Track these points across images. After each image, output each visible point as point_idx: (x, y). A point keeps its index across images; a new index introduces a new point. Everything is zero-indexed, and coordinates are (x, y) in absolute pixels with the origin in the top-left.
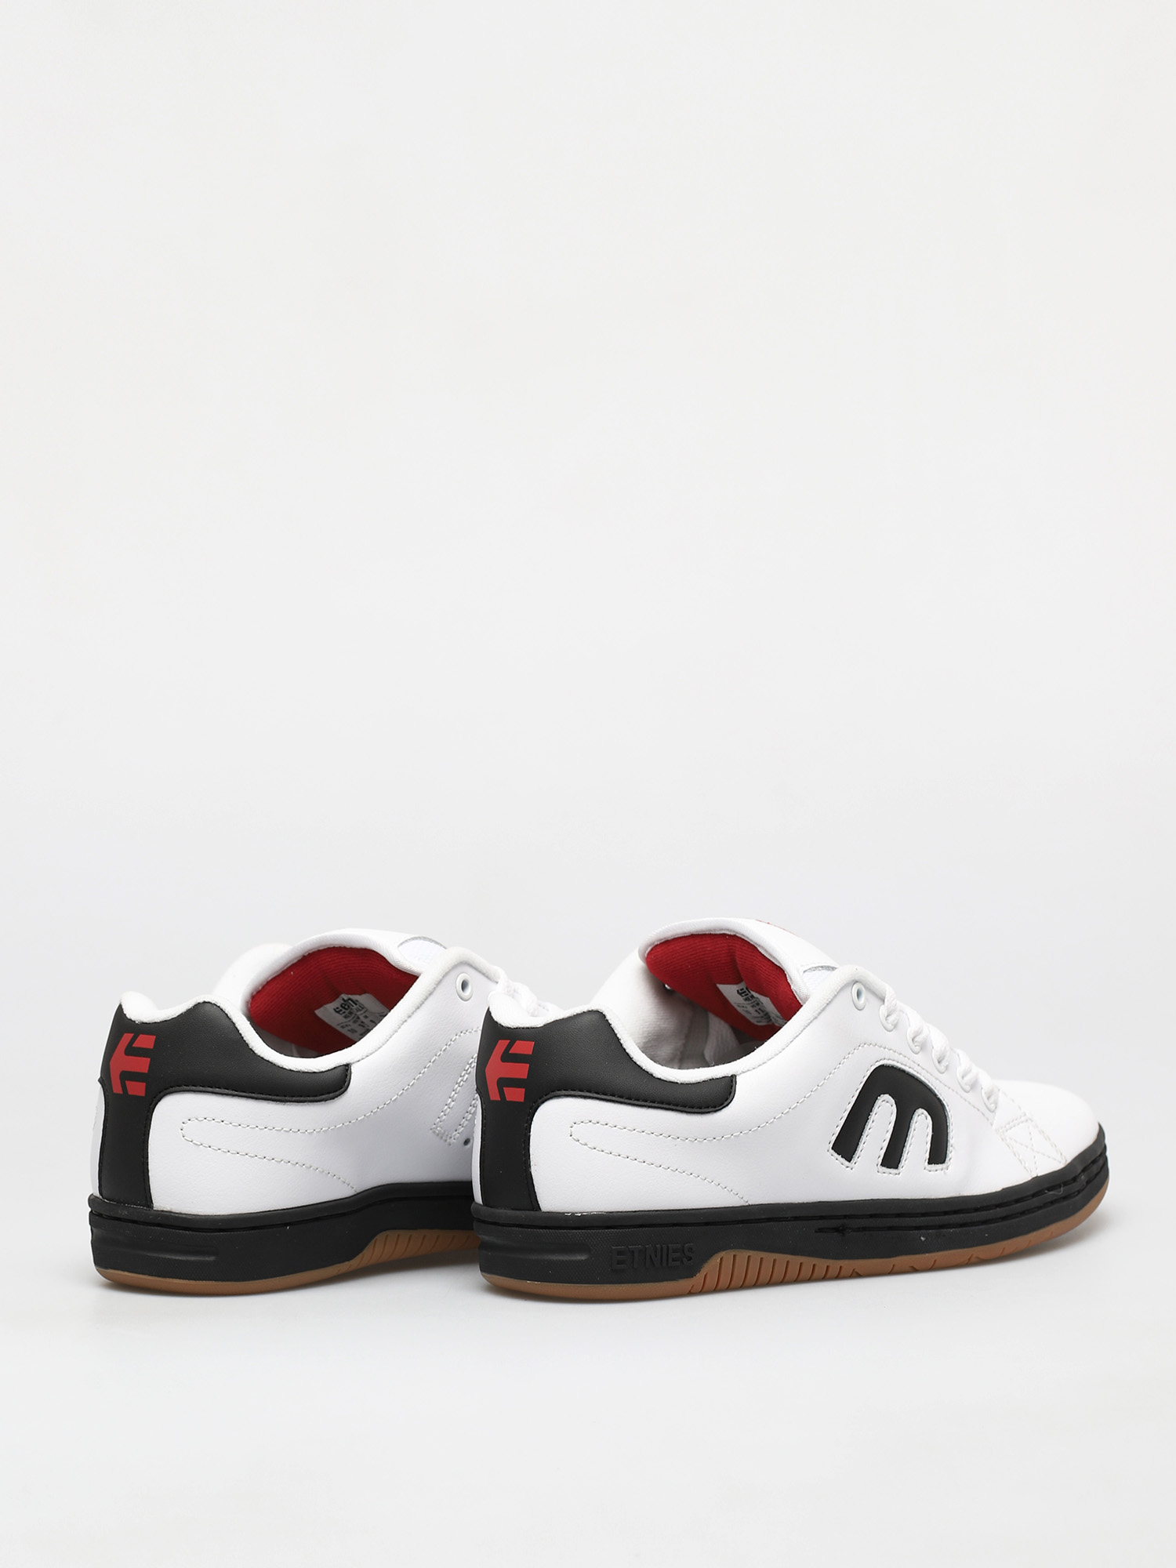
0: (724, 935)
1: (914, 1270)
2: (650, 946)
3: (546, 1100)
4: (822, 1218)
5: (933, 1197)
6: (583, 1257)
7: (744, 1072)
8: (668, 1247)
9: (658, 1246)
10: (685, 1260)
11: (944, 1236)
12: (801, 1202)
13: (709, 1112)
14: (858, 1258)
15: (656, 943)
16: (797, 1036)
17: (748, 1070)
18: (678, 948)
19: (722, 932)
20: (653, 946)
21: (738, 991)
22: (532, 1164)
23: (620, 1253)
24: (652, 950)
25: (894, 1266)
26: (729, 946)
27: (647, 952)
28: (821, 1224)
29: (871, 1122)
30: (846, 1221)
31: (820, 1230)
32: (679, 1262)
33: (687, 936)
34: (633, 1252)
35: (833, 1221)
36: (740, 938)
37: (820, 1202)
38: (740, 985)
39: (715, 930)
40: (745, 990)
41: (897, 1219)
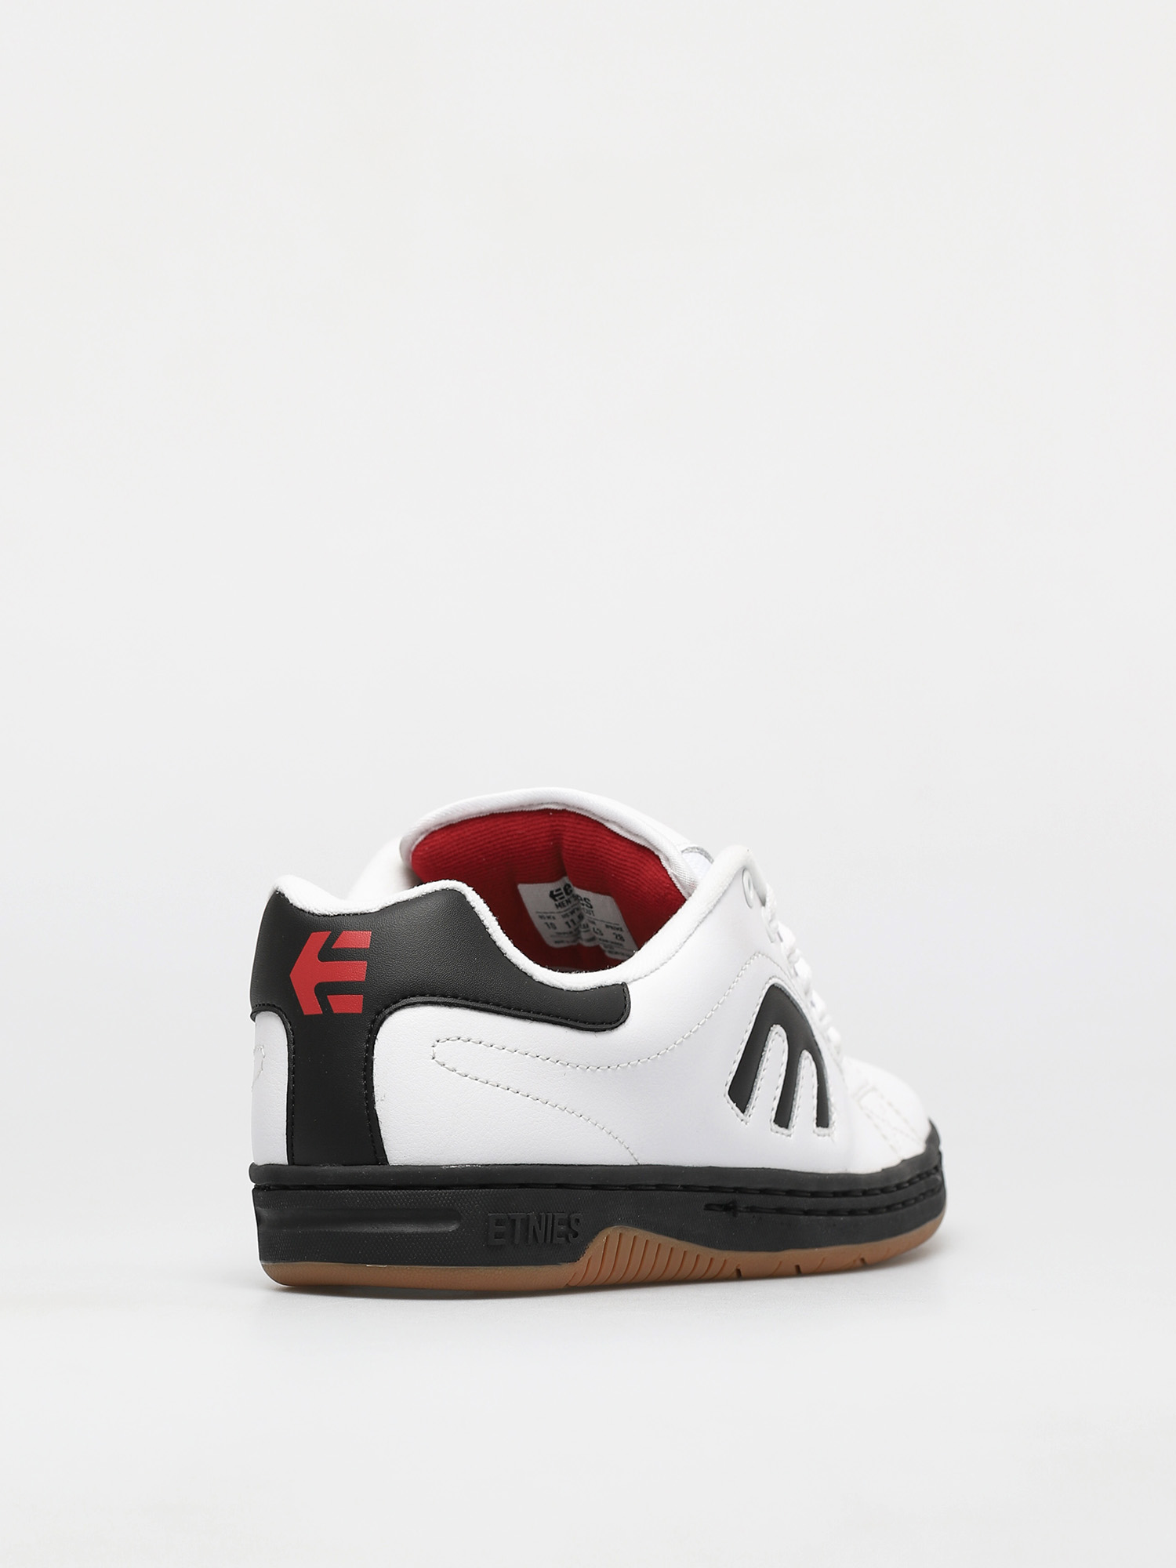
0: (546, 811)
1: (799, 1272)
2: (422, 833)
3: (396, 1010)
4: (712, 1189)
5: (822, 1172)
6: (453, 1228)
7: (635, 980)
8: (553, 1216)
9: (542, 1214)
10: (571, 1236)
11: (834, 1225)
12: (691, 1165)
13: (604, 1030)
14: (744, 1250)
15: (433, 829)
16: (691, 935)
17: (640, 978)
18: (468, 834)
19: (542, 807)
20: (427, 834)
21: (552, 892)
22: (376, 1099)
23: (499, 1223)
24: (425, 839)
25: (781, 1263)
26: (552, 826)
27: (417, 843)
28: (713, 1198)
29: (765, 1060)
30: (737, 1196)
31: (708, 1207)
32: (563, 1239)
33: (483, 817)
34: (514, 1221)
35: (724, 1194)
36: (574, 813)
37: (710, 1167)
38: (554, 884)
39: (530, 805)
40: (562, 890)
41: (788, 1199)
